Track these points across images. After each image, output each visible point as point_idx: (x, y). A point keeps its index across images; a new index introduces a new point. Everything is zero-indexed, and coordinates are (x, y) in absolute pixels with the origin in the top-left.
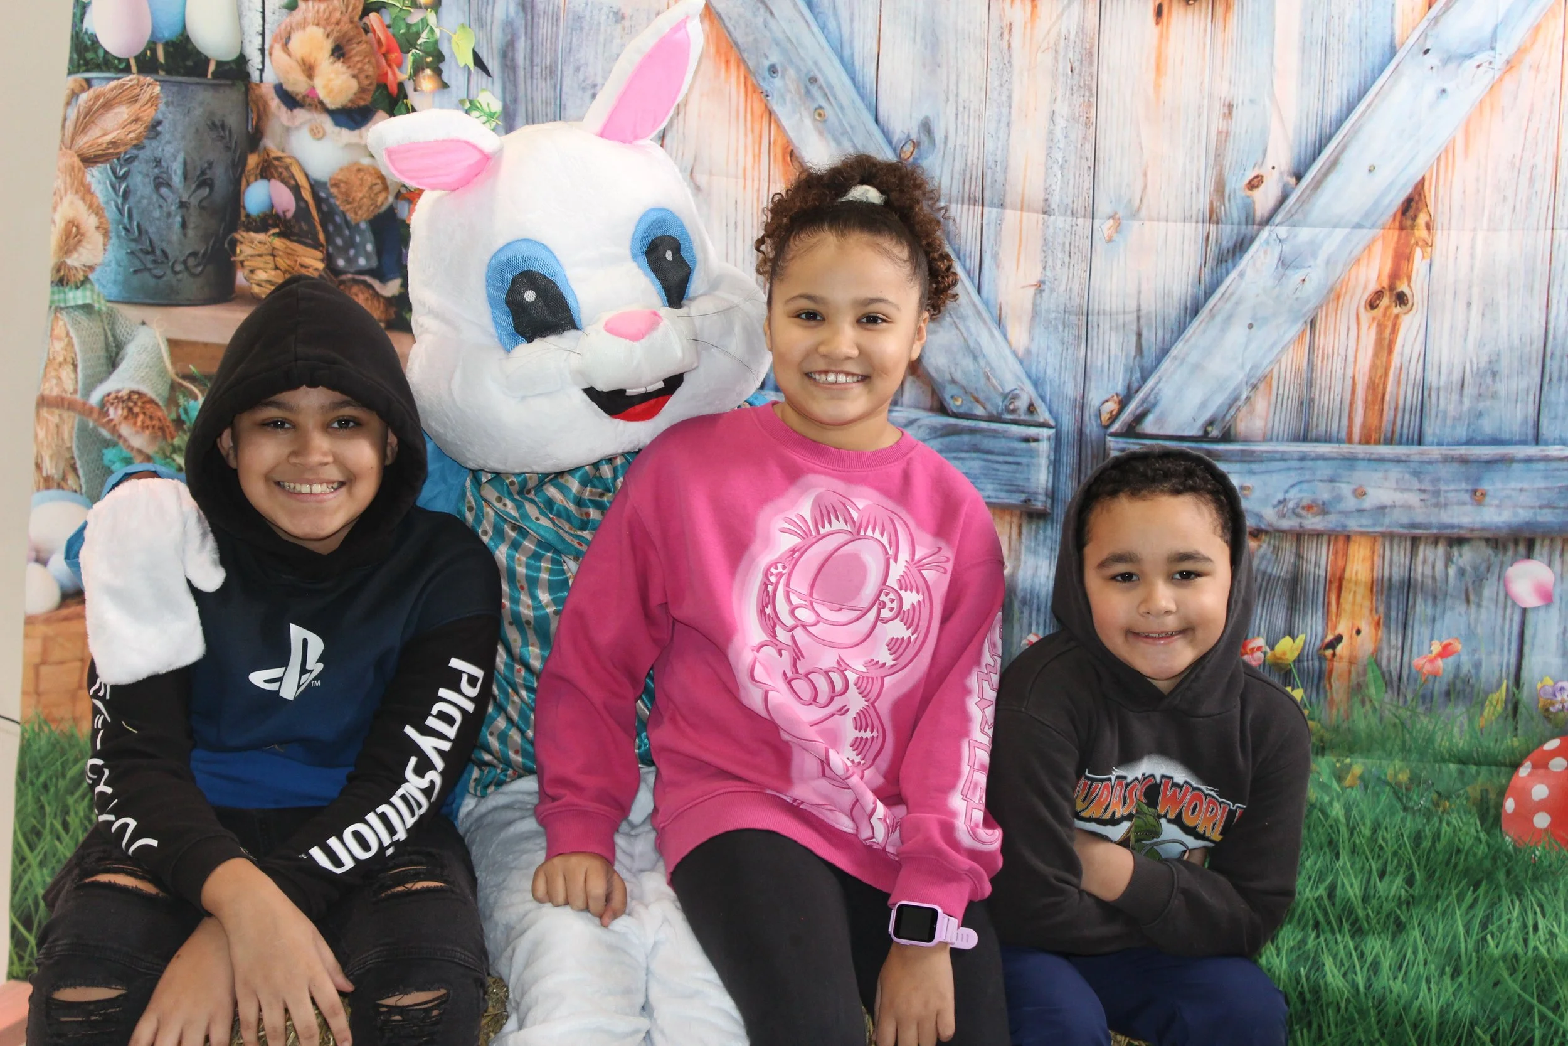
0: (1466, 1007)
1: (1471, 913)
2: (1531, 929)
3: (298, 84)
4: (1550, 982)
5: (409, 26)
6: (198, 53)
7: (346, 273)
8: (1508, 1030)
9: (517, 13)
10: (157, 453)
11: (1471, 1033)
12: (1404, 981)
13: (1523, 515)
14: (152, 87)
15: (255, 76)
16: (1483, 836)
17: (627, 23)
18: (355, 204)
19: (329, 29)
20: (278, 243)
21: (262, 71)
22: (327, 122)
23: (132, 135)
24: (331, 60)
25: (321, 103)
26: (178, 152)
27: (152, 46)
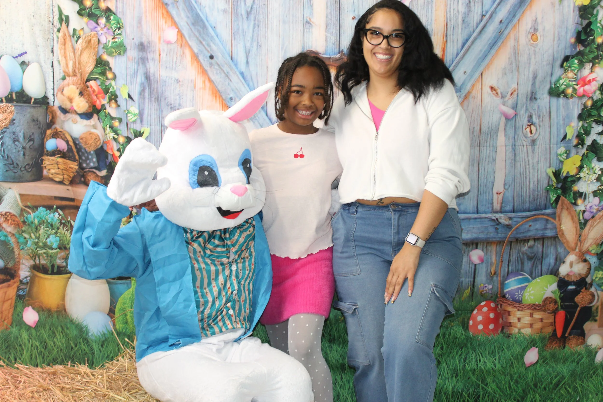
0: (460, 386)
1: (461, 357)
2: (478, 361)
3: (67, 105)
4: (485, 377)
5: (106, 86)
6: (28, 96)
7: (86, 168)
8: (473, 393)
9: (145, 80)
10: (16, 233)
11: (462, 394)
12: (441, 379)
13: (475, 236)
14: (11, 107)
15: (51, 103)
16: (463, 333)
17: (181, 83)
18: (89, 145)
19: (78, 86)
20: (60, 160)
21: (54, 102)
22: (78, 118)
23: (4, 124)
24: (79, 96)
25: (75, 111)
26: (21, 129)
27: (11, 93)
